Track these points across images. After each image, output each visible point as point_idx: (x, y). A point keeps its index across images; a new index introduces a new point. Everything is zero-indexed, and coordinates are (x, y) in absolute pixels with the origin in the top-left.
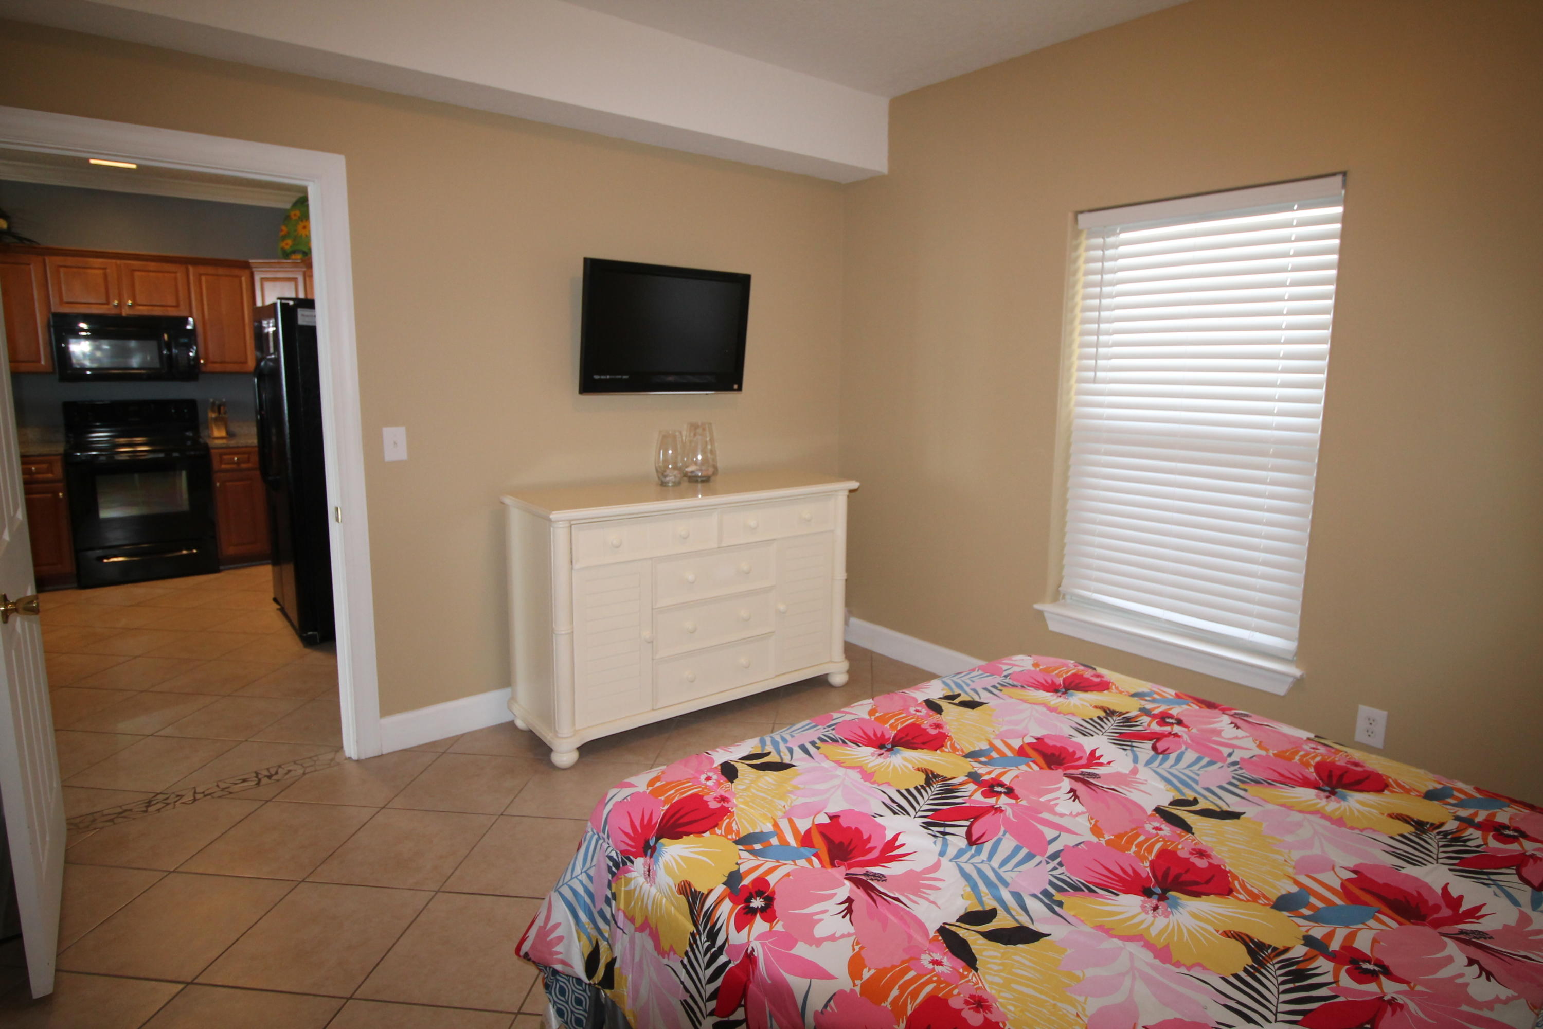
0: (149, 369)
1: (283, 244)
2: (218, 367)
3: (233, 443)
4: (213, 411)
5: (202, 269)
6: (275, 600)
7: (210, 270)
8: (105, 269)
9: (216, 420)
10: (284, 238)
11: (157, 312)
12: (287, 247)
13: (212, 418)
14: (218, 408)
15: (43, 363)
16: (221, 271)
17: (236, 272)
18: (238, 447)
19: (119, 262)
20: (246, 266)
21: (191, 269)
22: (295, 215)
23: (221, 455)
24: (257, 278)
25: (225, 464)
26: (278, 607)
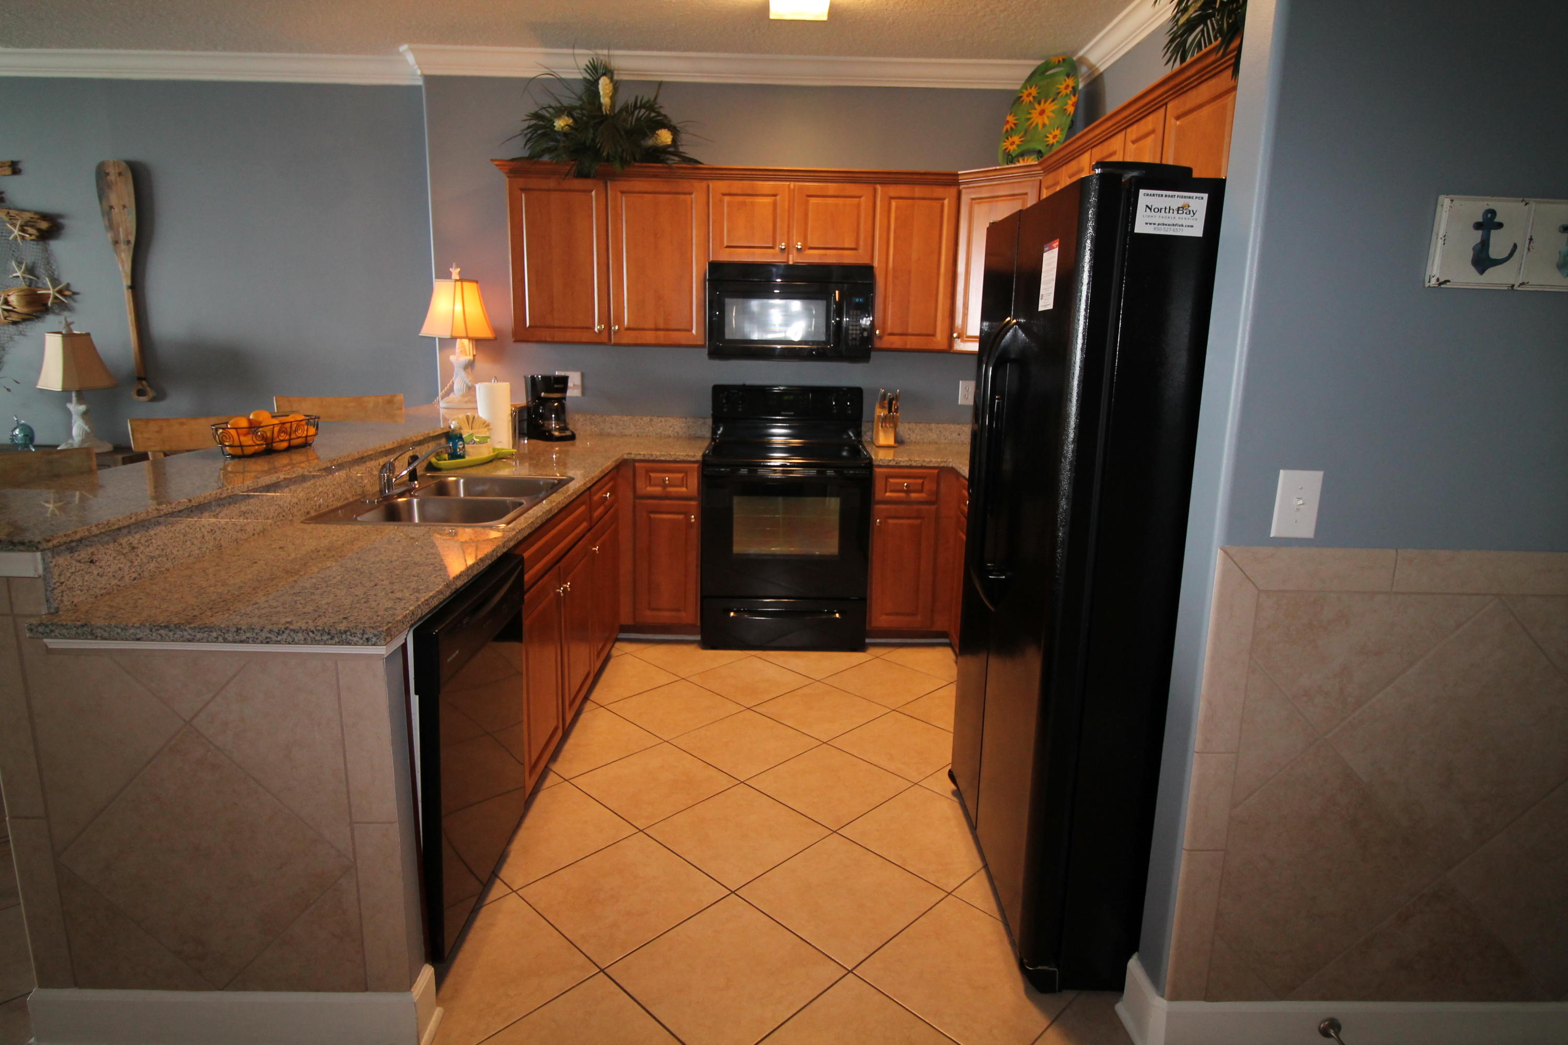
0: (813, 343)
1: (1006, 144)
2: (897, 342)
3: (903, 460)
4: (882, 407)
5: (894, 190)
6: (951, 775)
7: (903, 190)
8: (775, 195)
9: (884, 419)
10: (1009, 134)
11: (831, 258)
12: (1012, 148)
13: (879, 416)
14: (890, 403)
15: (694, 332)
16: (918, 191)
17: (939, 191)
18: (910, 467)
19: (792, 184)
20: (951, 180)
21: (879, 187)
22: (1029, 94)
23: (888, 477)
24: (965, 199)
25: (891, 491)
26: (953, 787)
